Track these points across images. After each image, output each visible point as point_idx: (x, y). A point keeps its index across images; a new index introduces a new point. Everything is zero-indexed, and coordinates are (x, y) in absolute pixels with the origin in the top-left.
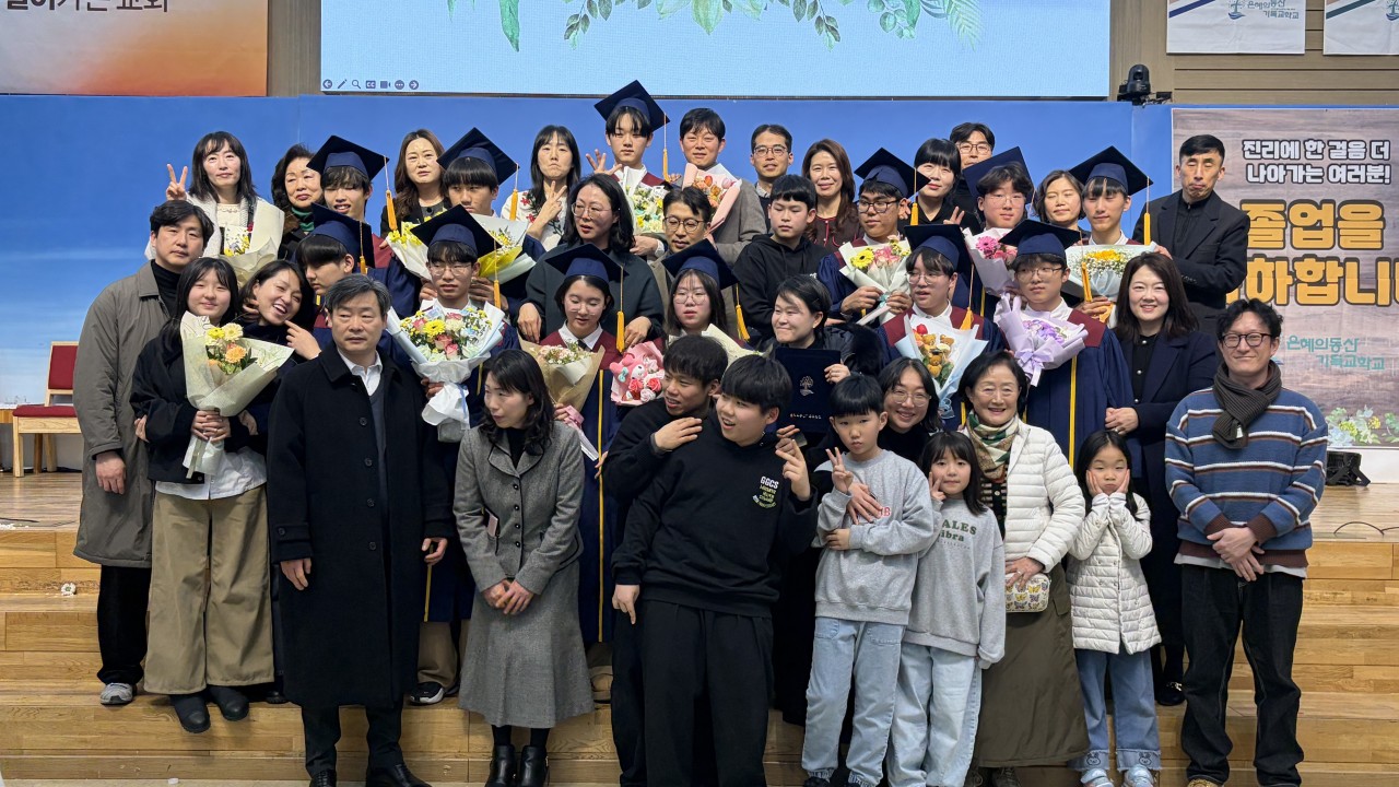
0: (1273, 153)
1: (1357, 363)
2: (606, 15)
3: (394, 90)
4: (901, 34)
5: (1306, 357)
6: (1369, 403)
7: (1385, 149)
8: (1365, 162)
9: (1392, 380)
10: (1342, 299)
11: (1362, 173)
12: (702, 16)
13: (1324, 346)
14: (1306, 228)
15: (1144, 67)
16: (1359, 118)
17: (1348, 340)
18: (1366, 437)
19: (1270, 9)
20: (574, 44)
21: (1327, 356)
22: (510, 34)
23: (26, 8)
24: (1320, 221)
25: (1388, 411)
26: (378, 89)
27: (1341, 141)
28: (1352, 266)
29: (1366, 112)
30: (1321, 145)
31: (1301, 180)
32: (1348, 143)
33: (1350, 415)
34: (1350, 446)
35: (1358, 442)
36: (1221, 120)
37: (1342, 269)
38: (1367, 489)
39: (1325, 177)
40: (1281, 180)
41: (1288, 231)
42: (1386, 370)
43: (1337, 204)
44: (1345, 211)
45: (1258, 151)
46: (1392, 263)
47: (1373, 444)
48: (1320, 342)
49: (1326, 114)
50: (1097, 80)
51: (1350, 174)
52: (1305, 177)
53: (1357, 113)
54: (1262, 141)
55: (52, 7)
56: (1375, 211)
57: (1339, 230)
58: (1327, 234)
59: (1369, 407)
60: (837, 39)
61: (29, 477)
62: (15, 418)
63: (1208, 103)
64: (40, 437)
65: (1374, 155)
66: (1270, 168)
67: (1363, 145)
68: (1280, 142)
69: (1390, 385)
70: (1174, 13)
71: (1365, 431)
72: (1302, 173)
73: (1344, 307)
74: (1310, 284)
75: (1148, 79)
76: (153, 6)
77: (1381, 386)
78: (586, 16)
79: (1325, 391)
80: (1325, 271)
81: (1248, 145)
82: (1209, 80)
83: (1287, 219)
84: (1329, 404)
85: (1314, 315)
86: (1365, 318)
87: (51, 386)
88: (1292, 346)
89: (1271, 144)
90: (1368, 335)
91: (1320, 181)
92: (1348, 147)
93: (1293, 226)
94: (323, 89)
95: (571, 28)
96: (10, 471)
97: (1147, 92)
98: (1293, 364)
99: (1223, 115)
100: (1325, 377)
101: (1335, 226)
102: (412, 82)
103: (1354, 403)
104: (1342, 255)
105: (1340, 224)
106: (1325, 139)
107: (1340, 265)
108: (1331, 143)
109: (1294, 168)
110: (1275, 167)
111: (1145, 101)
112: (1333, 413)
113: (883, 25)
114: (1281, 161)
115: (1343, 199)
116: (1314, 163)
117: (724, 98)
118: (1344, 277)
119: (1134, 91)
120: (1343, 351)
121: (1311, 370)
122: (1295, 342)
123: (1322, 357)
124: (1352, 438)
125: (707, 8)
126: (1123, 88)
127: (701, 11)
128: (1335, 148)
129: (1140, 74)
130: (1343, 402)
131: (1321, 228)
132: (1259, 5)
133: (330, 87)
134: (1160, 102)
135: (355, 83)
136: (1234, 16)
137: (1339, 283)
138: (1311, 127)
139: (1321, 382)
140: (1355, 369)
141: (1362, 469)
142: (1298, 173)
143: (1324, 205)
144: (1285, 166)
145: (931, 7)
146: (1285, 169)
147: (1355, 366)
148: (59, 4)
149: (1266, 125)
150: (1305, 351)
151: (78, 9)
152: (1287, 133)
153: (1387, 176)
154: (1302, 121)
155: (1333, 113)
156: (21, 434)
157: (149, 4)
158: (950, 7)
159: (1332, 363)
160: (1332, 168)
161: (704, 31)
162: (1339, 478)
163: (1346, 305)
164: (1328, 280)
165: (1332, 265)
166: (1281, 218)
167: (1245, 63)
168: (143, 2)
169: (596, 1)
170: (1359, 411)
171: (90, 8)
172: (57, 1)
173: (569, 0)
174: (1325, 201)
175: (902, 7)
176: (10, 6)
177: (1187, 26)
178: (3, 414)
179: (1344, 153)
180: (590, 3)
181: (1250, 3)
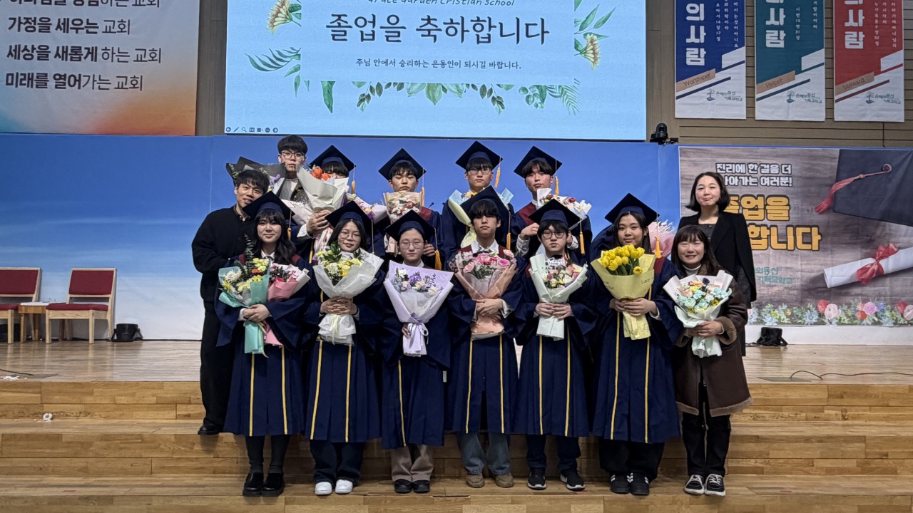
0: (731, 170)
1: (778, 280)
2: (380, 93)
3: (265, 133)
4: (536, 106)
6: (785, 302)
7: (789, 169)
8: (780, 174)
9: (796, 289)
10: (769, 247)
11: (777, 181)
12: (431, 96)
13: (761, 271)
14: (750, 209)
15: (664, 125)
16: (774, 152)
17: (773, 269)
18: (784, 319)
19: (728, 96)
20: (362, 109)
21: (763, 277)
22: (328, 103)
23: (65, 88)
24: (757, 206)
25: (794, 306)
26: (256, 132)
27: (766, 164)
28: (774, 229)
29: (778, 149)
30: (756, 166)
31: (746, 184)
32: (770, 165)
33: (775, 308)
34: (776, 324)
35: (780, 323)
36: (704, 153)
37: (769, 231)
38: (786, 348)
39: (759, 183)
40: (736, 184)
42: (794, 284)
43: (766, 197)
44: (770, 201)
45: (724, 168)
46: (795, 228)
47: (788, 324)
49: (758, 150)
50: (640, 132)
51: (772, 181)
52: (748, 183)
53: (774, 150)
54: (726, 164)
55: (79, 88)
56: (785, 201)
57: (767, 210)
58: (761, 213)
59: (785, 304)
60: (503, 108)
61: (55, 344)
62: (47, 311)
64: (63, 320)
65: (783, 172)
66: (730, 178)
67: (777, 166)
68: (736, 164)
69: (795, 292)
70: (679, 97)
71: (783, 317)
72: (747, 180)
73: (771, 252)
75: (666, 131)
76: (134, 88)
77: (791, 292)
78: (368, 97)
80: (760, 232)
81: (719, 166)
82: (697, 132)
83: (740, 205)
84: (764, 302)
86: (782, 257)
87: (71, 292)
89: (730, 165)
90: (783, 266)
91: (756, 185)
92: (770, 168)
93: (743, 208)
94: (226, 132)
95: (362, 101)
96: (44, 340)
97: (666, 137)
99: (705, 150)
100: (762, 288)
101: (765, 209)
102: (274, 129)
103: (777, 302)
104: (769, 224)
105: (767, 207)
106: (758, 163)
107: (768, 229)
108: (761, 165)
109: (743, 178)
110: (733, 178)
111: (665, 142)
112: (767, 307)
113: (527, 101)
114: (736, 174)
115: (768, 194)
116: (753, 176)
117: (443, 138)
118: (770, 235)
119: (659, 136)
120: (770, 274)
123: (760, 277)
124: (777, 320)
125: (434, 91)
126: (653, 136)
127: (431, 93)
128: (763, 168)
129: (662, 128)
130: (771, 301)
131: (757, 209)
132: (722, 94)
133: (229, 131)
134: (672, 143)
135: (243, 129)
136: (710, 99)
137: (767, 238)
138: (751, 157)
141: (783, 336)
142: (745, 180)
143: (759, 198)
144: (738, 177)
145: (552, 92)
147: (777, 282)
148: (84, 86)
149: (728, 156)
151: (93, 88)
152: (739, 159)
153: (790, 182)
154: (746, 154)
155: (762, 149)
156: (50, 320)
157: (132, 86)
158: (562, 92)
159: (766, 280)
160: (762, 178)
161: (432, 103)
162: (771, 341)
163: (771, 250)
164: (762, 237)
165: (764, 229)
166: (737, 204)
167: (716, 124)
168: (129, 85)
169: (375, 87)
170: (780, 306)
171: (100, 89)
172: (82, 85)
173: (359, 86)
174: (758, 196)
175: (537, 92)
176: (56, 87)
177: (686, 104)
178: (40, 309)
179: (768, 170)
180: (371, 88)
181: (718, 93)
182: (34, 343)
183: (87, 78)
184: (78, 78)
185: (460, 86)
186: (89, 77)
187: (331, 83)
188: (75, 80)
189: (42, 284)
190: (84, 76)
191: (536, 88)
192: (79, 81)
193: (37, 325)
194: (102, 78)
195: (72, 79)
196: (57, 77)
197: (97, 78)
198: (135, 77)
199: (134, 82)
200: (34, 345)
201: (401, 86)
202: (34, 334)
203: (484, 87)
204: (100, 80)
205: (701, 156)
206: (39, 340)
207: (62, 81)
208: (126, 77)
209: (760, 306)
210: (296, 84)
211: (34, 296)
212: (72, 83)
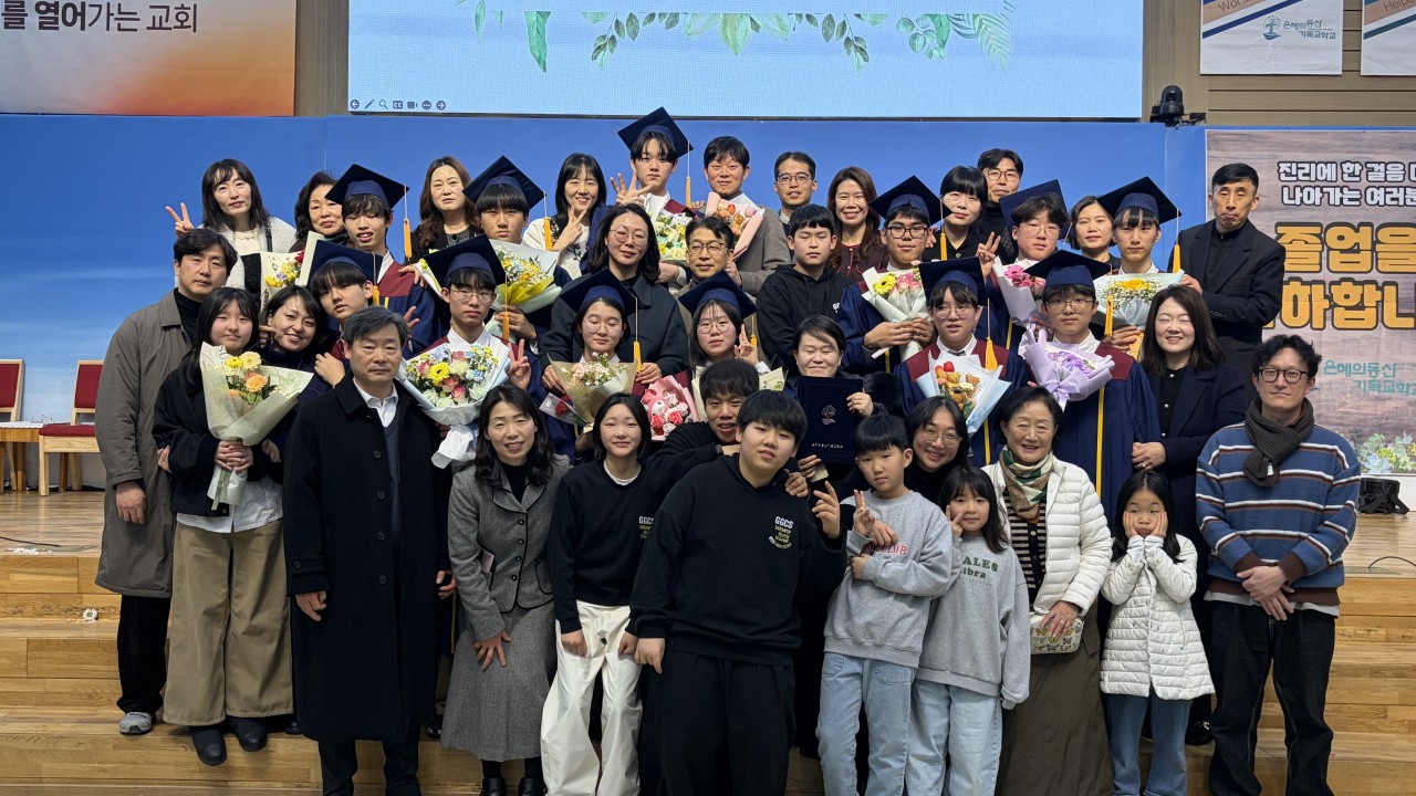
0: (1309, 175)
1: (1395, 389)
2: (634, 35)
3: (422, 110)
4: (931, 55)
5: (1342, 382)
6: (1409, 429)
8: (1404, 184)
10: (1380, 324)
11: (1401, 196)
12: (730, 38)
13: (1362, 371)
14: (1342, 251)
15: (1177, 88)
16: (1397, 140)
17: (1387, 365)
18: (1405, 464)
19: (1306, 30)
20: (601, 65)
21: (1365, 381)
22: (538, 55)
23: (57, 28)
24: (1357, 244)
26: (405, 109)
27: (1379, 163)
28: (1390, 290)
29: (1406, 135)
30: (1358, 167)
31: (1338, 203)
32: (1386, 164)
33: (1388, 442)
34: (1389, 473)
35: (1397, 470)
36: (1256, 142)
37: (1380, 292)
38: (1406, 518)
39: (1363, 200)
40: (1318, 203)
41: (1324, 255)
43: (1375, 227)
44: (1384, 235)
45: (1294, 173)
48: (1357, 367)
49: (1363, 136)
50: (1130, 101)
51: (1389, 196)
52: (1341, 199)
53: (1396, 135)
54: (1297, 163)
55: (83, 28)
56: (1413, 235)
57: (1377, 253)
58: (1365, 258)
59: (1408, 434)
60: (866, 60)
61: (55, 496)
62: (41, 437)
63: (1243, 124)
64: (66, 454)
65: (1413, 178)
66: (1306, 190)
67: (1401, 167)
68: (1317, 164)
70: (1207, 34)
71: (1404, 458)
72: (1339, 195)
73: (1382, 332)
74: (1347, 308)
75: (1181, 100)
76: (182, 27)
78: (613, 37)
79: (1362, 417)
80: (1362, 295)
81: (1284, 167)
82: (1243, 101)
83: (1323, 242)
84: (1366, 430)
85: (1351, 340)
86: (1404, 343)
87: (77, 405)
88: (1328, 371)
89: (1307, 166)
90: (1407, 360)
91: (1357, 203)
92: (1386, 169)
93: (1330, 249)
94: (350, 109)
95: (599, 48)
96: (36, 489)
97: (1180, 113)
98: (1330, 389)
99: (1258, 136)
100: (1363, 403)
101: (1373, 250)
102: (439, 103)
103: (1393, 429)
104: (1380, 279)
105: (1378, 247)
106: (1363, 162)
107: (1378, 288)
108: (1369, 165)
109: (1331, 190)
110: (1311, 190)
111: (1178, 122)
112: (1371, 439)
113: (912, 45)
114: (1317, 183)
115: (1381, 222)
116: (1352, 186)
117: (752, 119)
118: (1382, 301)
119: (1168, 112)
120: (1381, 376)
121: (1348, 395)
122: (1330, 367)
123: (1360, 382)
124: (1390, 465)
125: (735, 29)
126: (1156, 109)
127: (729, 33)
128: (1373, 170)
129: (1173, 95)
130: (1381, 429)
131: (1358, 251)
132: (1295, 25)
133: (357, 107)
134: (1193, 123)
135: (382, 103)
136: (1269, 37)
137: (1377, 307)
138: (1348, 149)
139: (1358, 408)
140: (1394, 395)
141: (1401, 496)
142: (1335, 196)
143: (1361, 228)
144: (1322, 188)
145: (961, 27)
146: (1322, 191)
147: (1393, 391)
148: (90, 25)
149: (1302, 147)
150: (1342, 376)
151: (108, 29)
152: (1323, 155)
154: (1339, 143)
155: (1370, 134)
156: (46, 453)
157: (179, 24)
158: (980, 27)
159: (1370, 388)
160: (1370, 190)
161: (733, 53)
162: (1375, 505)
163: (1384, 329)
164: (1366, 304)
165: (1370, 288)
166: (1318, 240)
167: (1280, 85)
168: (173, 22)
169: (624, 21)
170: (1398, 438)
171: (119, 29)
172: (87, 23)
173: (595, 21)
174: (1362, 224)
175: (932, 26)
176: (41, 27)
177: (1221, 47)
178: (28, 434)
179: (1382, 175)
180: (617, 23)
181: (1286, 24)
182: (14, 494)
183: (98, 9)
184: (79, 10)
185: (786, 20)
186: (100, 6)
187: (544, 15)
188: (75, 14)
189: (26, 389)
190: (91, 6)
191: (929, 19)
192: (83, 14)
193: (20, 464)
194: (122, 11)
195: (70, 11)
196: (43, 8)
197: (114, 10)
198: (182, 7)
199: (182, 17)
200: (14, 499)
201: (673, 20)
202: (16, 478)
203: (830, 17)
204: (120, 13)
205: (1248, 149)
206: (23, 489)
207: (52, 15)
208: (168, 8)
209: (1359, 436)
210: (477, 17)
211: (14, 411)
212: (69, 18)
